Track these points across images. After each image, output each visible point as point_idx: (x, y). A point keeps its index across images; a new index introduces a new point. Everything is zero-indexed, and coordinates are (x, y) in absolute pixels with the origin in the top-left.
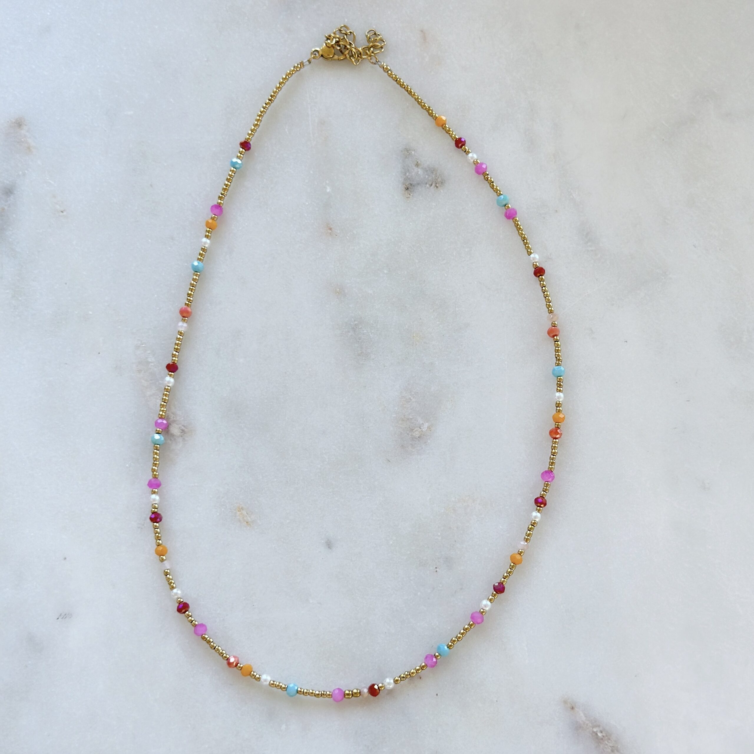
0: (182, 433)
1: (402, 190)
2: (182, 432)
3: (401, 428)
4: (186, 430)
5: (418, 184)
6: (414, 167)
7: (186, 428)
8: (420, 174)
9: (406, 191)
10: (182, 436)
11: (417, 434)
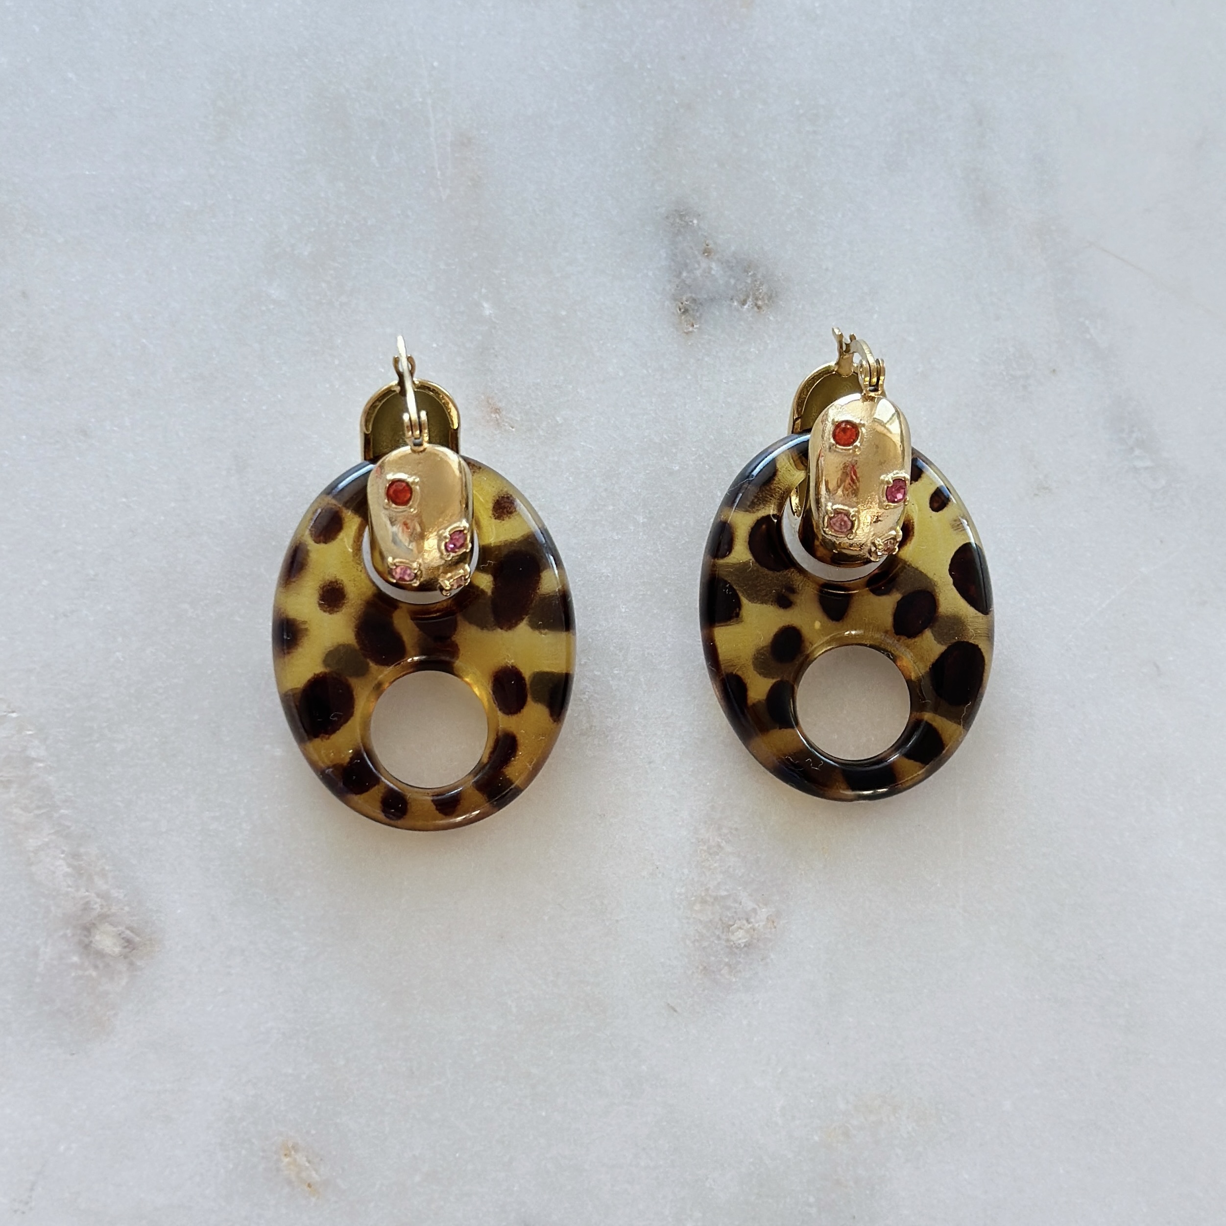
0: (125, 947)
1: (673, 313)
2: (126, 944)
3: (701, 921)
4: (137, 939)
5: (712, 300)
6: (700, 258)
7: (138, 935)
8: (713, 275)
9: (683, 318)
10: (126, 957)
11: (740, 937)
